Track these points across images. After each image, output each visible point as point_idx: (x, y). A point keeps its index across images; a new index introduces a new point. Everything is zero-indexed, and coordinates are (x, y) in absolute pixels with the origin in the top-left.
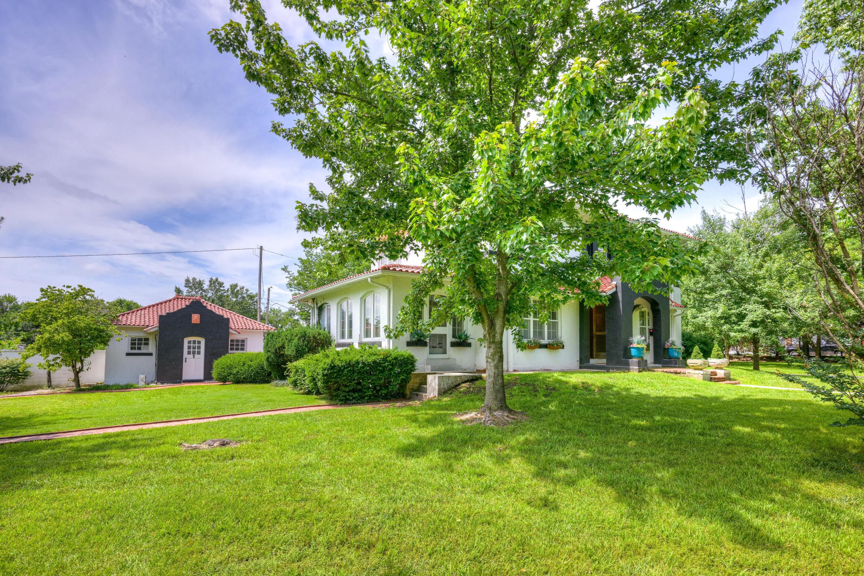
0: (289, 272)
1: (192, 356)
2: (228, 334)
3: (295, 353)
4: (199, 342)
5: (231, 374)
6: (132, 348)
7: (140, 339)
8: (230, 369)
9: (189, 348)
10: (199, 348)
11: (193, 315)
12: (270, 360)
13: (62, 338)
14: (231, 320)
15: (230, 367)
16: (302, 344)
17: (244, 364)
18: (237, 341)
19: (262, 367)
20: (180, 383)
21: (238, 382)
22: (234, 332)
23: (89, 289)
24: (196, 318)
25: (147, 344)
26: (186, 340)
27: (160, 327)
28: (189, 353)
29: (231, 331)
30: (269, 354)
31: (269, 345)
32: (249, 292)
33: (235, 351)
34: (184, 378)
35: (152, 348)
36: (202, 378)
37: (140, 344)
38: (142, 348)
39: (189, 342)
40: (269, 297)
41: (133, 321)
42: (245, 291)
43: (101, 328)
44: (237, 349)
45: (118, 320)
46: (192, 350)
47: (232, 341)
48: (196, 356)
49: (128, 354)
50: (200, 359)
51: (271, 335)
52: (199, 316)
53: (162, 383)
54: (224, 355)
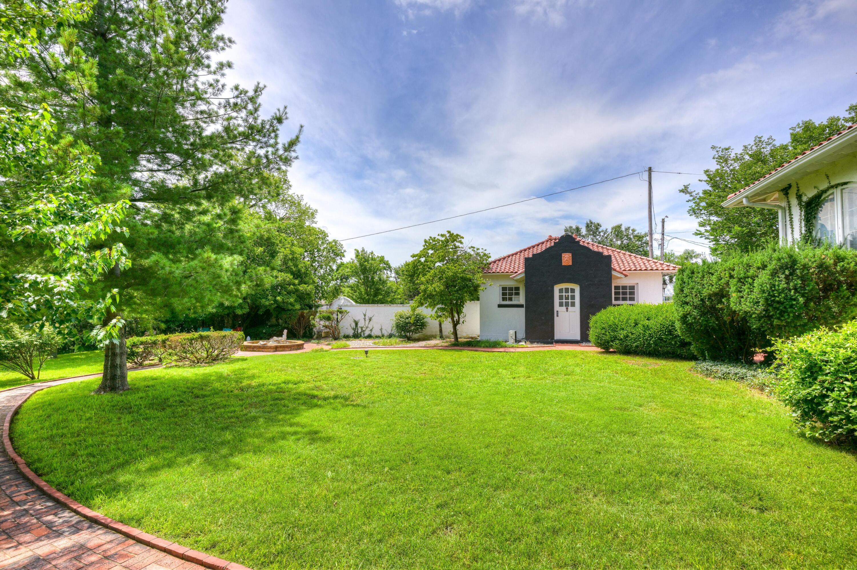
0: (690, 193)
1: (564, 308)
2: (609, 278)
3: (761, 308)
4: (573, 291)
5: (615, 338)
6: (504, 299)
7: (511, 289)
8: (614, 331)
9: (561, 297)
10: (573, 297)
11: (563, 255)
12: (690, 319)
13: (434, 288)
14: (613, 259)
15: (614, 328)
16: (783, 285)
17: (636, 324)
18: (624, 288)
19: (670, 332)
20: (551, 343)
21: (627, 351)
22: (619, 275)
23: (457, 235)
24: (567, 259)
25: (518, 294)
26: (557, 288)
27: (526, 272)
28: (561, 305)
29: (614, 273)
30: (688, 308)
31: (686, 291)
32: (636, 233)
33: (620, 302)
34: (557, 337)
35: (521, 299)
36: (578, 338)
37: (511, 294)
38: (513, 299)
39: (561, 291)
40: (663, 231)
41: (503, 268)
42: (631, 231)
43: (468, 276)
44: (624, 299)
45: (489, 268)
46: (564, 301)
47: (617, 288)
48: (570, 308)
49: (500, 306)
50: (575, 312)
51: (688, 272)
52: (570, 255)
53: (532, 342)
54: (605, 308)
